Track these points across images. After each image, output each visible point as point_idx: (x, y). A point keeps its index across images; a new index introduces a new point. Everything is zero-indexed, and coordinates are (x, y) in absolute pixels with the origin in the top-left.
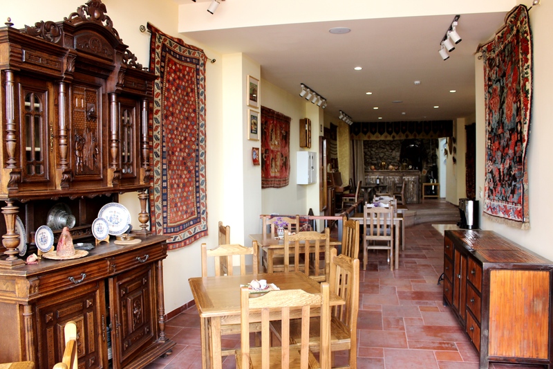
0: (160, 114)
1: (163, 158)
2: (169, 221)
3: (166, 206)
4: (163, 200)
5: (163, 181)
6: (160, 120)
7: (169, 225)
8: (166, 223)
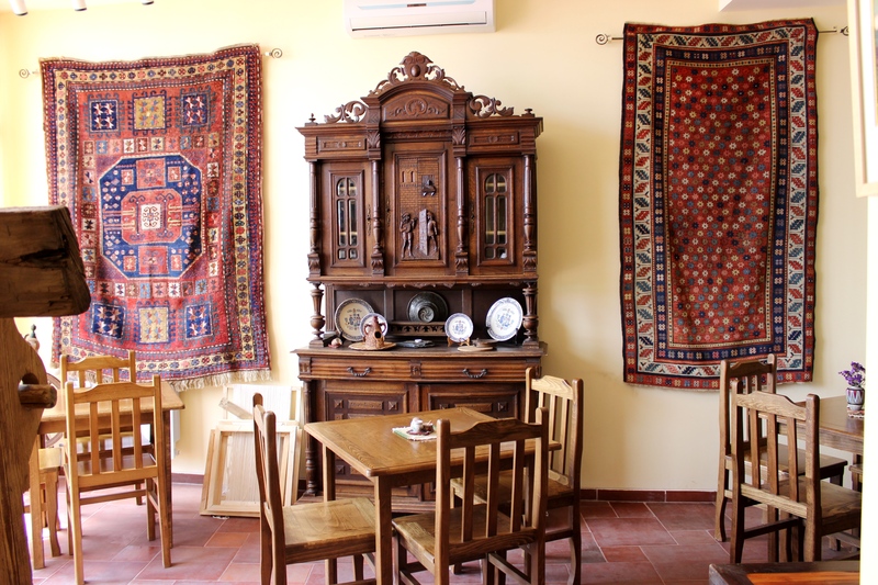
0: (648, 163)
1: (655, 235)
2: (671, 339)
3: (665, 313)
4: (657, 303)
5: (657, 272)
6: (648, 173)
7: (671, 345)
8: (666, 341)
